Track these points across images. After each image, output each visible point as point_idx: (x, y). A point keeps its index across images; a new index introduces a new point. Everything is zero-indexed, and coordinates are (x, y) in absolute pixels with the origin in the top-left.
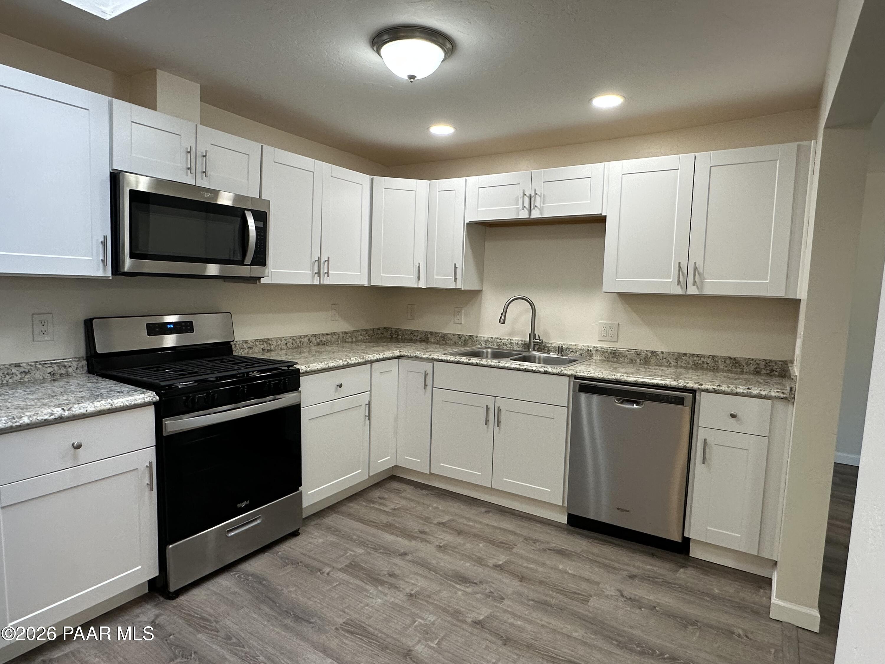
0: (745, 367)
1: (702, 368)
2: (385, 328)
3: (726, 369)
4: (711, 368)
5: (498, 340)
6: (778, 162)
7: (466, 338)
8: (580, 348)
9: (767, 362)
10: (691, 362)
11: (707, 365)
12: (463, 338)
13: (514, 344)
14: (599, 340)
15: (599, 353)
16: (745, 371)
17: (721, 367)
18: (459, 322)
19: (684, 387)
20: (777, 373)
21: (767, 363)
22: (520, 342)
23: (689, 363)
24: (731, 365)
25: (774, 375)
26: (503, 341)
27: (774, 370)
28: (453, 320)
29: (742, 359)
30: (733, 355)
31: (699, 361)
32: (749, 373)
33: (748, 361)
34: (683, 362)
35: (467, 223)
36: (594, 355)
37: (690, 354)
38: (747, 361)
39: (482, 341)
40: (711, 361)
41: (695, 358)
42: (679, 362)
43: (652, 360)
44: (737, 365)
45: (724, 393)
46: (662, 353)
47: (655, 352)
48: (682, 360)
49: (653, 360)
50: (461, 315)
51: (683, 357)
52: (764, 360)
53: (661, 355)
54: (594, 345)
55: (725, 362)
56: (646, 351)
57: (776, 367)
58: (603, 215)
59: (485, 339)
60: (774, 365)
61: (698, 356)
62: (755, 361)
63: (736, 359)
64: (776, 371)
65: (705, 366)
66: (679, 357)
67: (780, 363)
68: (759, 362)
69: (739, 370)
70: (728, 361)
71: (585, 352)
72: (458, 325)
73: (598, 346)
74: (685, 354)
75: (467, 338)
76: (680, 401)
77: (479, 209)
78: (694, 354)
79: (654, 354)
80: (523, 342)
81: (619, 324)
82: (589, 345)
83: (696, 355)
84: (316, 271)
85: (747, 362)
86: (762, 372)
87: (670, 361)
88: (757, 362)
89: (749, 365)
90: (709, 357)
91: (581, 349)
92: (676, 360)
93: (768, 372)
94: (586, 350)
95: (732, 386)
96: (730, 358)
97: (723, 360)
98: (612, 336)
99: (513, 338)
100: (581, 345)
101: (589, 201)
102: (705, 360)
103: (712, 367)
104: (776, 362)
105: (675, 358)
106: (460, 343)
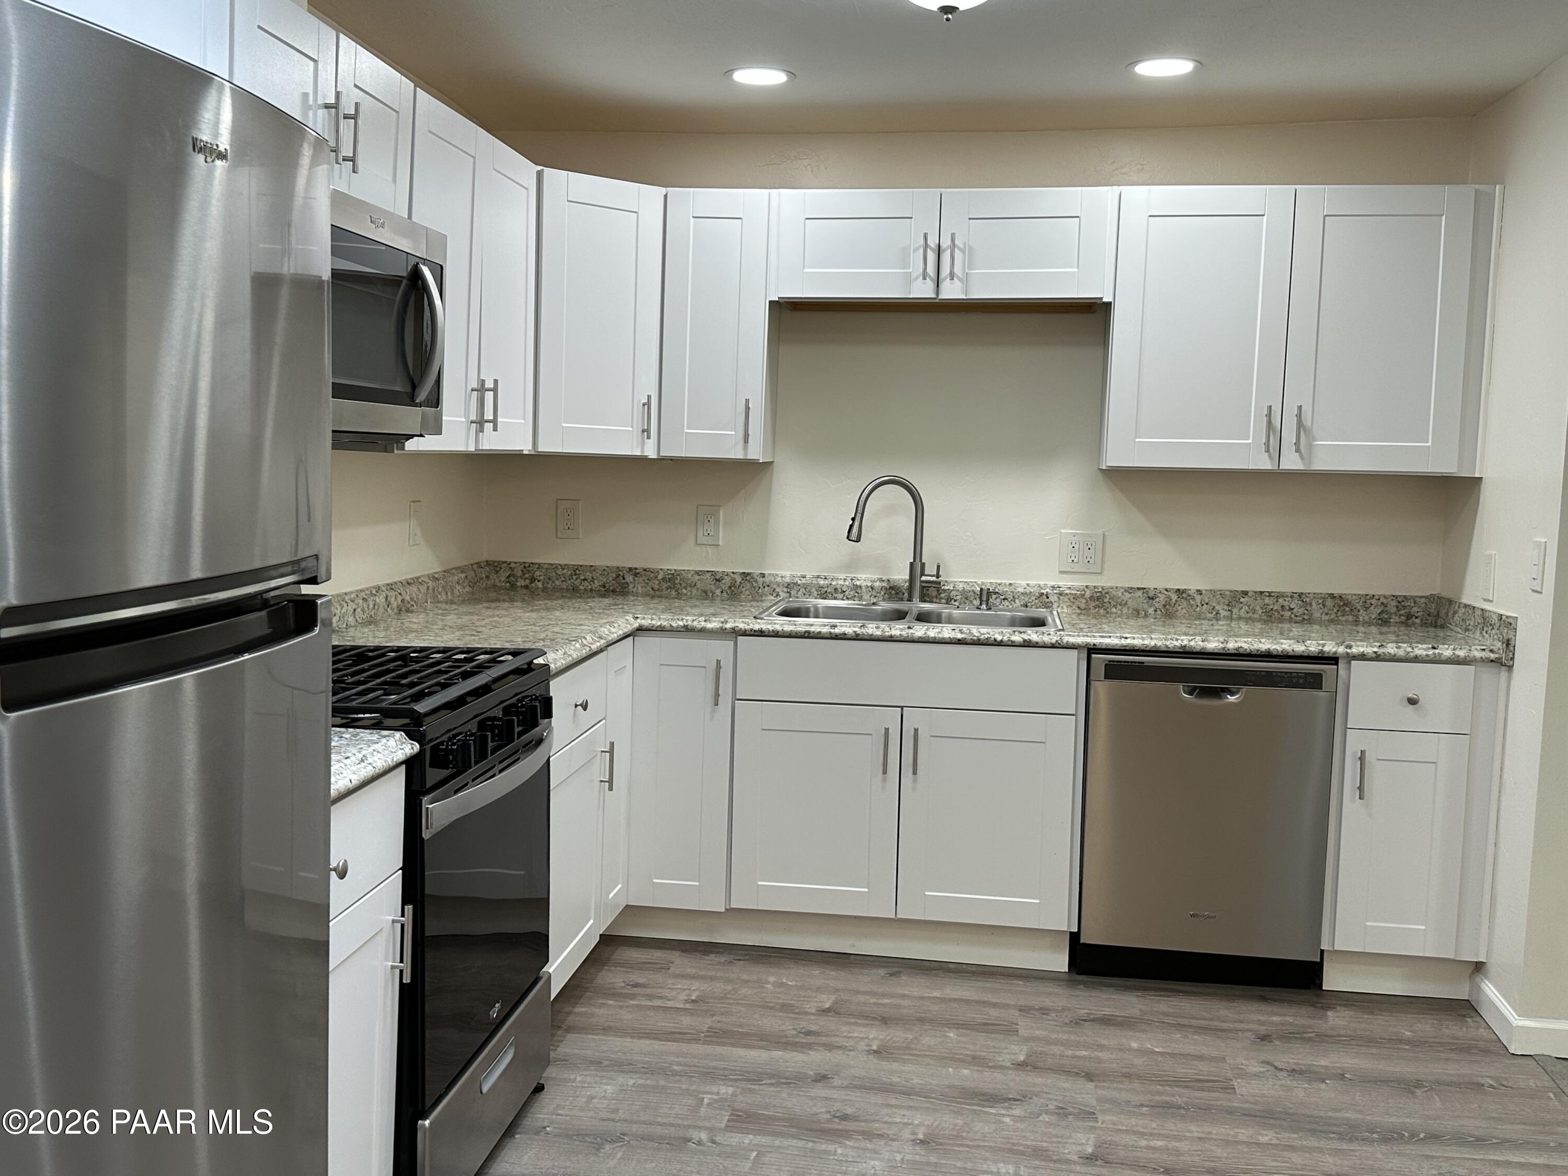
0: (1361, 611)
1: (1281, 620)
2: (488, 563)
3: (1327, 618)
4: (1298, 618)
5: (822, 582)
6: (1444, 217)
7: (734, 579)
8: (1021, 590)
9: (1400, 599)
10: (1258, 608)
11: (1290, 613)
12: (727, 579)
13: (864, 589)
14: (1061, 572)
15: (1066, 599)
16: (1361, 619)
17: (1317, 615)
18: (709, 540)
19: (1319, 653)
20: (1418, 621)
21: (1401, 601)
22: (877, 584)
23: (1254, 612)
24: (1335, 610)
25: (1413, 624)
26: (834, 583)
27: (1412, 616)
28: (692, 539)
29: (1354, 597)
30: (1336, 591)
31: (1274, 604)
32: (1369, 624)
33: (1367, 600)
34: (1243, 610)
35: (770, 302)
36: (1055, 605)
37: (1255, 592)
38: (1363, 599)
39: (778, 585)
40: (1297, 604)
41: (1267, 600)
42: (1235, 611)
43: (1179, 608)
44: (1347, 609)
45: (1394, 659)
46: (1199, 592)
47: (1184, 591)
48: (1241, 605)
49: (1181, 610)
50: (717, 523)
51: (1242, 600)
52: (1394, 596)
53: (1198, 598)
54: (1053, 584)
55: (1324, 606)
56: (1166, 590)
57: (1415, 609)
58: (1105, 300)
59: (788, 580)
60: (1413, 604)
61: (1270, 595)
62: (1379, 599)
63: (1343, 597)
64: (1416, 618)
65: (1287, 614)
66: (1235, 598)
67: (1423, 600)
68: (1385, 602)
69: (1350, 618)
70: (1329, 603)
71: (1033, 598)
72: (708, 548)
73: (1060, 584)
74: (1245, 593)
75: (739, 579)
76: (1315, 681)
77: (806, 270)
78: (1262, 593)
79: (1184, 595)
80: (885, 584)
81: (1104, 534)
82: (1042, 583)
83: (1267, 594)
84: (473, 417)
85: (1365, 602)
86: (1392, 620)
87: (1217, 608)
88: (1381, 601)
89: (1368, 608)
90: (1292, 597)
91: (1024, 594)
92: (1228, 605)
93: (1403, 618)
94: (1037, 595)
95: (1405, 645)
96: (1332, 596)
97: (1320, 601)
98: (1092, 561)
99: (859, 576)
100: (1024, 583)
101: (1076, 270)
102: (1286, 604)
103: (1300, 616)
104: (1414, 599)
105: (1227, 602)
106: (718, 592)
